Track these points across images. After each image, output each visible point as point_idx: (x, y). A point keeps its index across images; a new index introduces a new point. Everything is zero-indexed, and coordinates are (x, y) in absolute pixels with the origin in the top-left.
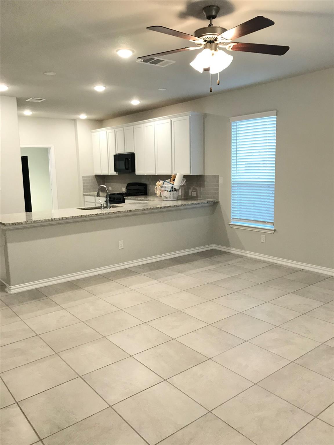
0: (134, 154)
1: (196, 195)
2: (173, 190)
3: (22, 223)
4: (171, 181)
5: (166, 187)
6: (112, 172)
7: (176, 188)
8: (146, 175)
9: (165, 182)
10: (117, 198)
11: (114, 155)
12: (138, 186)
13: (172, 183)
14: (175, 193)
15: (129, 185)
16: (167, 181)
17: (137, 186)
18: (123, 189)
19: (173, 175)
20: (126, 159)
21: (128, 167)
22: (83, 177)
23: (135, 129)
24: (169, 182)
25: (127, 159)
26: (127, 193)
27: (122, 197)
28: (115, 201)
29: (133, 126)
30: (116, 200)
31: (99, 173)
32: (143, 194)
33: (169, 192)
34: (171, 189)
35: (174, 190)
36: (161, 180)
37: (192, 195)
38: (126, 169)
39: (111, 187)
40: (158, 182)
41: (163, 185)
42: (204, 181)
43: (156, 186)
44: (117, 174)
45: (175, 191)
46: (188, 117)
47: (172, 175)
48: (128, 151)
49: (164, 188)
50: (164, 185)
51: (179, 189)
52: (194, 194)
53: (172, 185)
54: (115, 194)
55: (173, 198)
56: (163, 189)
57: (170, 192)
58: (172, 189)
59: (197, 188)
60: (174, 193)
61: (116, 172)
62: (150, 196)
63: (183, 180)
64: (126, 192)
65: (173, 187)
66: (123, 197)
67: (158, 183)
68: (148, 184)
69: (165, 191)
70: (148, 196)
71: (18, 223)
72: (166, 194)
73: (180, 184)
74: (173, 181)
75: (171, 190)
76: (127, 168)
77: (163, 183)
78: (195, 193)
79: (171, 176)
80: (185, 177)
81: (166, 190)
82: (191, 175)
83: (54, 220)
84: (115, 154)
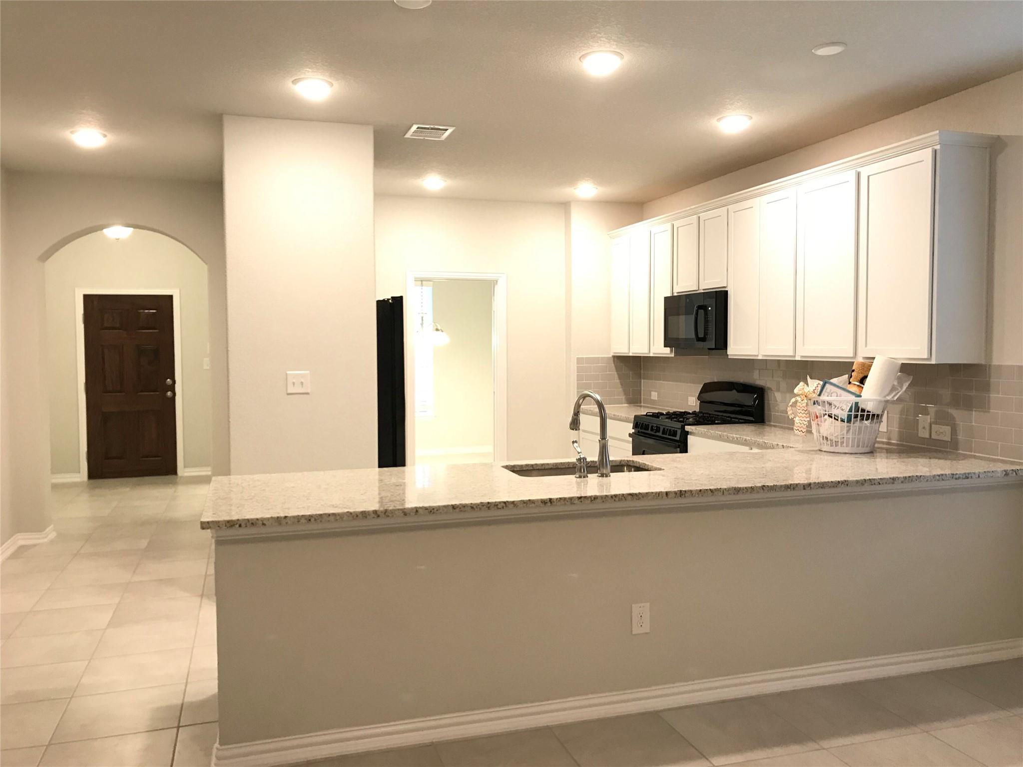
0: (725, 293)
1: (947, 438)
2: (856, 416)
3: (264, 524)
4: (850, 383)
5: (830, 404)
6: (659, 349)
7: (870, 407)
8: (760, 358)
9: (827, 386)
10: (664, 429)
11: (666, 299)
12: (738, 391)
13: (853, 389)
14: (867, 427)
15: (707, 388)
16: (834, 380)
17: (734, 391)
18: (690, 398)
19: (860, 359)
20: (700, 307)
21: (706, 334)
22: (579, 360)
23: (731, 214)
24: (840, 385)
25: (703, 307)
26: (700, 412)
27: (679, 425)
28: (658, 436)
29: (725, 208)
30: (660, 434)
31: (623, 350)
32: (751, 419)
33: (843, 421)
34: (850, 410)
35: (862, 416)
36: (811, 378)
37: (934, 437)
38: (699, 339)
39: (655, 391)
40: (802, 384)
41: (819, 395)
42: (986, 387)
43: (793, 400)
44: (673, 355)
45: (867, 419)
46: (927, 154)
47: (855, 361)
48: (710, 283)
49: (823, 406)
50: (824, 397)
51: (879, 412)
52: (943, 433)
53: (853, 399)
54: (662, 414)
55: (858, 446)
56: (818, 409)
57: (846, 424)
58: (853, 413)
59: (954, 412)
60: (860, 428)
61: (668, 350)
62: (775, 426)
63: (900, 381)
64: (698, 410)
65: (857, 404)
66: (683, 428)
67: (800, 388)
68: (770, 389)
69: (826, 417)
70: (767, 429)
71: (248, 520)
72: (828, 427)
73: (888, 395)
74: (858, 384)
75: (849, 417)
76: (701, 335)
77: (819, 388)
78: (947, 429)
79: (853, 363)
80: (908, 369)
81: (830, 416)
82: (933, 362)
83: (382, 515)
84: (669, 295)
